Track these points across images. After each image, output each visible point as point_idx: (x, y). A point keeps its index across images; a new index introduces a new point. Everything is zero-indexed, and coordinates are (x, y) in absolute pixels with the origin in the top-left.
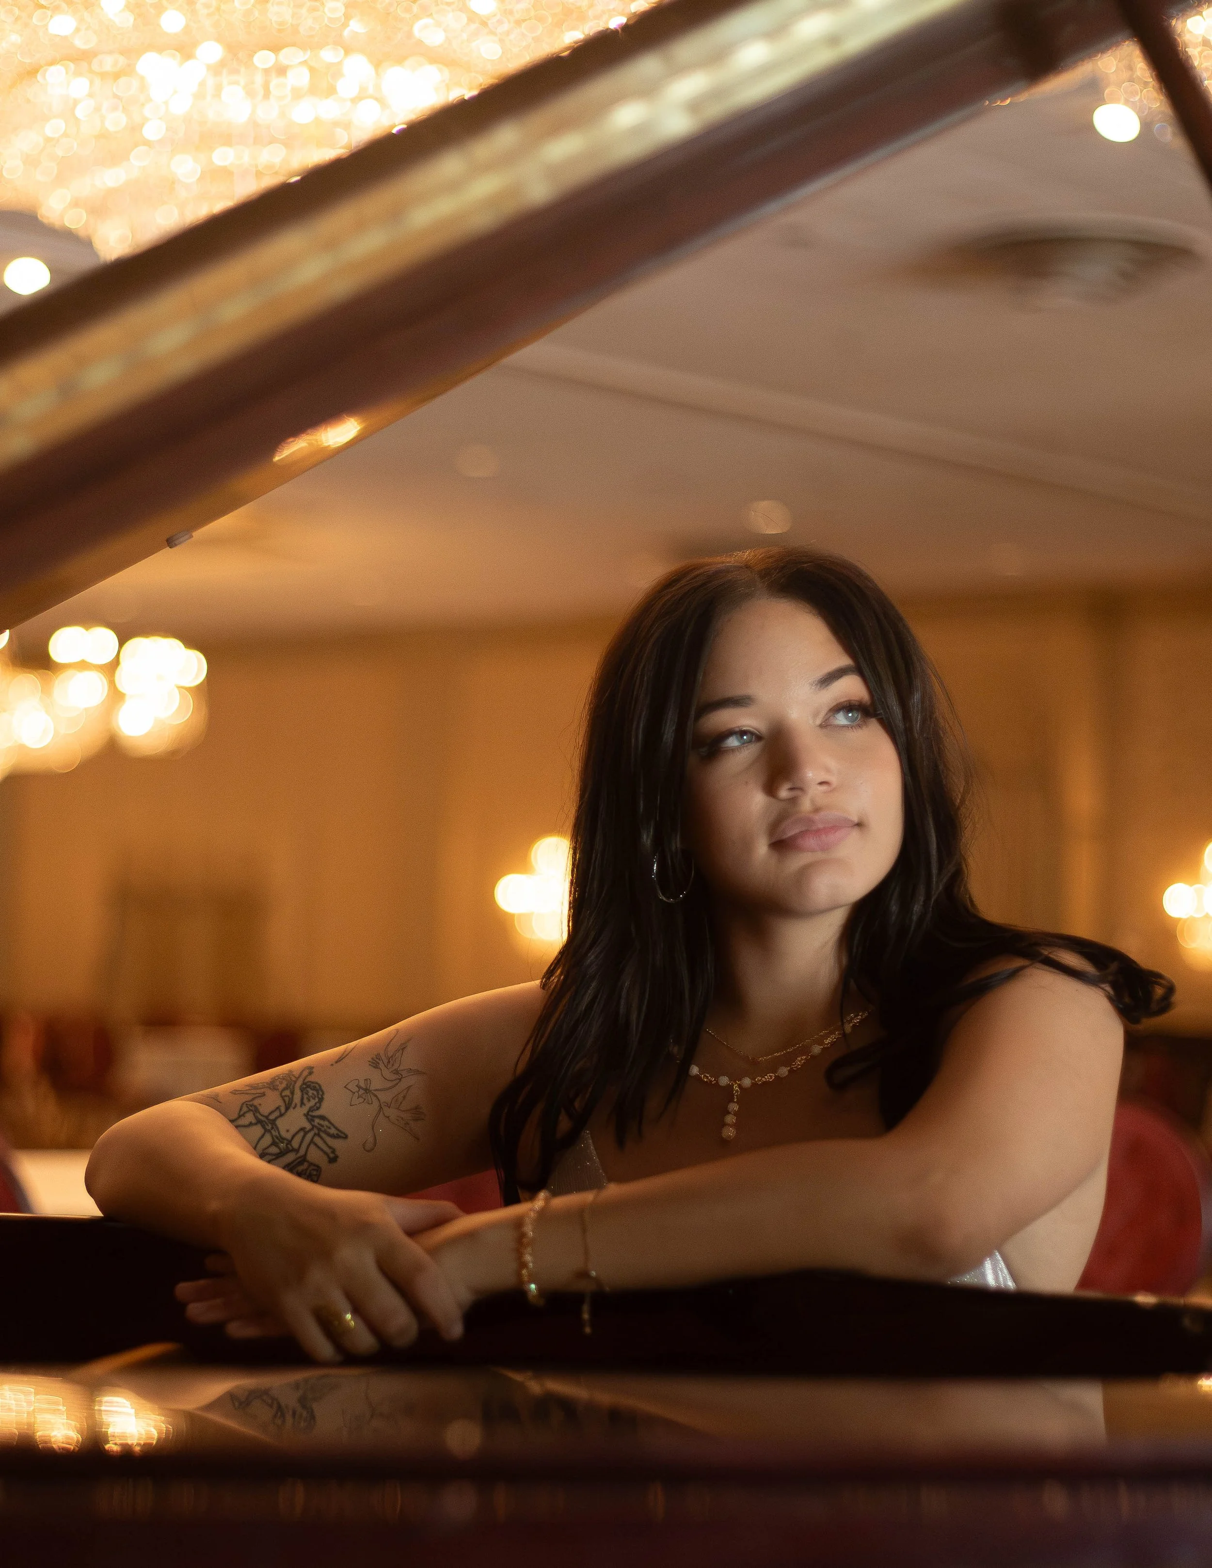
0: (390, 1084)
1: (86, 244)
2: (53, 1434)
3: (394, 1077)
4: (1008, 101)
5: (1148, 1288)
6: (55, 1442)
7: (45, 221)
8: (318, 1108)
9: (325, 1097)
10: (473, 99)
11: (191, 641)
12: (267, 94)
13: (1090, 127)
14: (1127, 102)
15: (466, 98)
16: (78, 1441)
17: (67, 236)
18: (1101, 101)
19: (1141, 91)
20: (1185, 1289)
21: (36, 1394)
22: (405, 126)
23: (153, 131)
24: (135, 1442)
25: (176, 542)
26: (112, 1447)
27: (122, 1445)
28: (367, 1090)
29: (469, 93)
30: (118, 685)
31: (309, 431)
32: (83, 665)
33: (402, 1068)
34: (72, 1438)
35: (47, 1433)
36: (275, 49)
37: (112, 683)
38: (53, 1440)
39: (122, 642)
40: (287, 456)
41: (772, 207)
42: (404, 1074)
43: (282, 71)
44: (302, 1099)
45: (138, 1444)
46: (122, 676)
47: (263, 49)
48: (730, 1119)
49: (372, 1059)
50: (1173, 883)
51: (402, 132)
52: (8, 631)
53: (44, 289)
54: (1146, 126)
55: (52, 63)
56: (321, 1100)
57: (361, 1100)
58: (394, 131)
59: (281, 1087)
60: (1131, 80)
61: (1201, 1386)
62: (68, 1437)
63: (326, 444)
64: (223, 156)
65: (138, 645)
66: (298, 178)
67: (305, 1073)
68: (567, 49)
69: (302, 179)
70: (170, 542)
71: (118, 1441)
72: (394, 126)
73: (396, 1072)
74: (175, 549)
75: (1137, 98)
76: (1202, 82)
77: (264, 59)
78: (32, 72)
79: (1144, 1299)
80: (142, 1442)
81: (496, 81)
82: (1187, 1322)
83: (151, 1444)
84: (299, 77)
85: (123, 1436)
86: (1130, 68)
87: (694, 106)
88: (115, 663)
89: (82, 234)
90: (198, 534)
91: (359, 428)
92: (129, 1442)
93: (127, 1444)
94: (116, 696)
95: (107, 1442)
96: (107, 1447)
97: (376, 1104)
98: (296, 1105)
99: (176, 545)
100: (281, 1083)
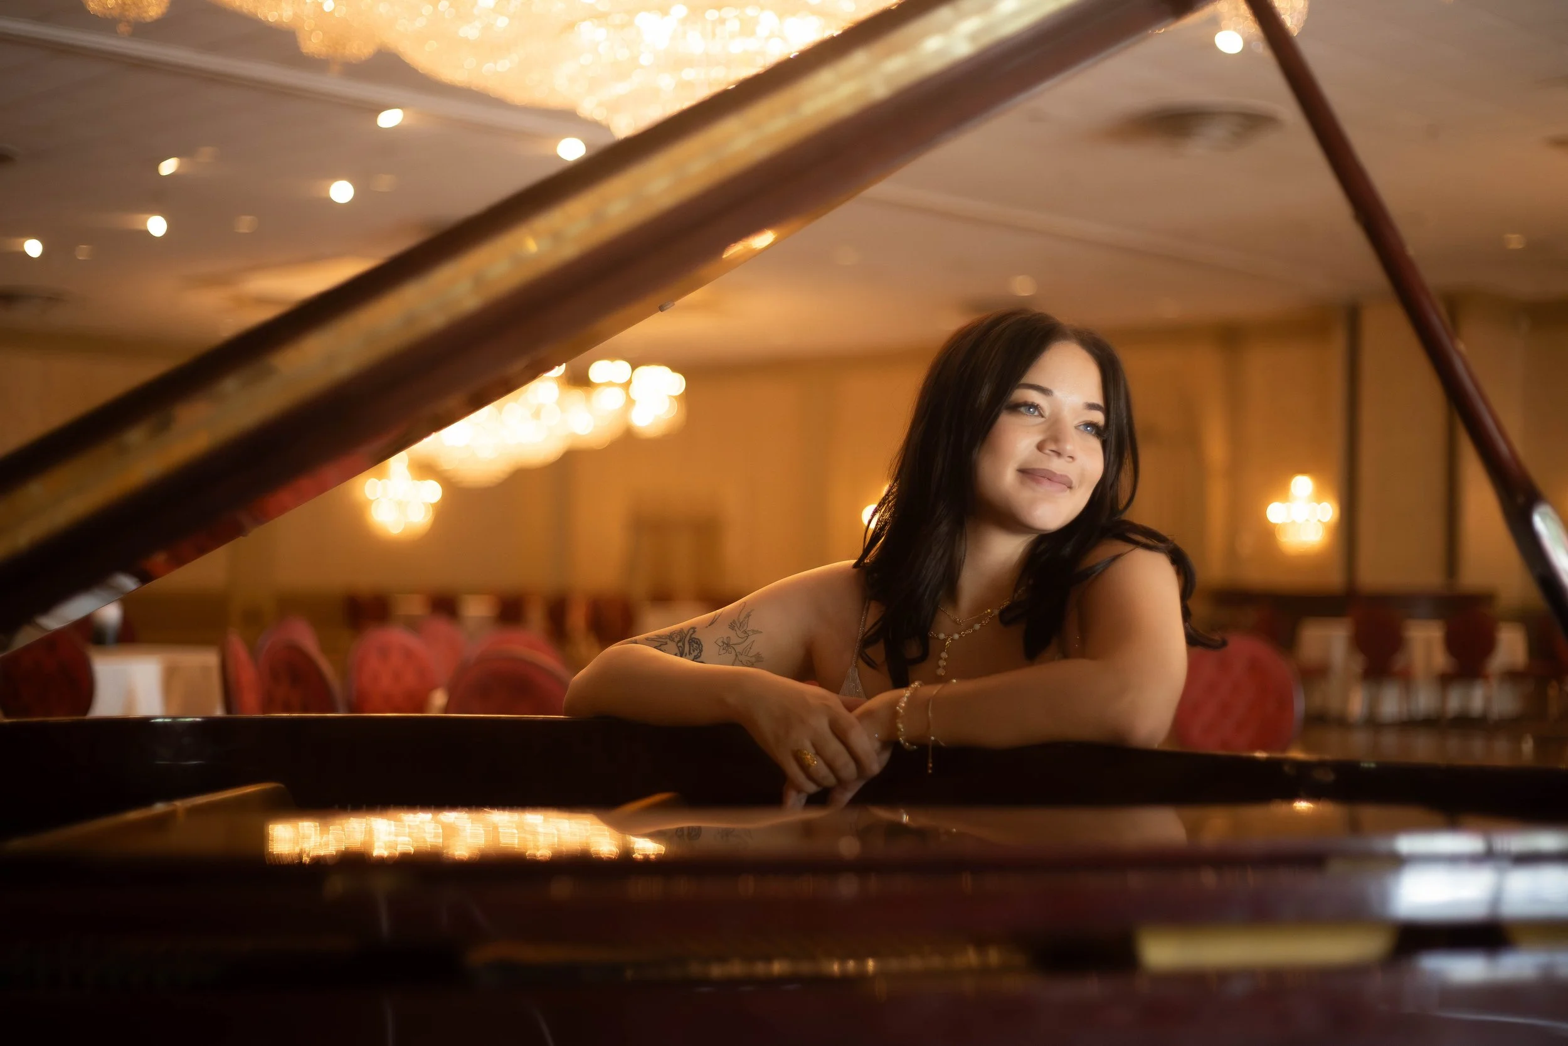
0: (742, 640)
1: (606, 129)
2: (601, 849)
3: (743, 635)
4: (1163, 30)
5: (1263, 748)
6: (603, 854)
7: (582, 115)
8: (699, 657)
9: (703, 649)
10: (839, 36)
11: (675, 368)
12: (714, 35)
13: (1213, 46)
14: (1235, 30)
15: (835, 35)
16: (617, 853)
17: (595, 125)
18: (1220, 29)
19: (1243, 23)
20: (1284, 749)
21: (591, 825)
22: (798, 53)
23: (646, 60)
24: (651, 853)
25: (665, 308)
26: (638, 856)
27: (643, 855)
28: (728, 645)
29: (836, 32)
30: (631, 396)
31: (743, 240)
32: (610, 384)
33: (748, 629)
34: (613, 851)
35: (597, 848)
36: (719, 8)
37: (628, 394)
38: (601, 853)
39: (634, 368)
40: (731, 255)
41: (1022, 97)
42: (750, 633)
43: (722, 21)
44: (690, 651)
45: (653, 854)
46: (634, 390)
47: (711, 8)
48: (942, 663)
49: (731, 623)
50: (1272, 502)
51: (796, 57)
52: (564, 365)
53: (581, 157)
54: (1247, 43)
55: (584, 20)
56: (701, 651)
57: (725, 651)
58: (791, 57)
59: (677, 640)
60: (1237, 15)
61: (1296, 807)
62: (611, 851)
63: (754, 247)
64: (688, 74)
65: (642, 370)
66: (734, 86)
67: (691, 632)
68: (895, 4)
69: (736, 86)
70: (661, 309)
71: (641, 853)
72: (790, 54)
73: (745, 632)
74: (664, 312)
75: (1241, 27)
76: (1280, 16)
77: (712, 15)
78: (571, 26)
79: (1260, 755)
80: (656, 853)
81: (852, 25)
82: (1286, 768)
83: (660, 854)
84: (733, 25)
85: (644, 849)
86: (1237, 8)
87: (973, 37)
88: (629, 382)
89: (604, 123)
90: (679, 302)
91: (774, 237)
92: (648, 853)
93: (646, 854)
94: (630, 402)
95: (634, 853)
96: (634, 856)
97: (733, 653)
98: (686, 654)
99: (665, 310)
100: (676, 637)
